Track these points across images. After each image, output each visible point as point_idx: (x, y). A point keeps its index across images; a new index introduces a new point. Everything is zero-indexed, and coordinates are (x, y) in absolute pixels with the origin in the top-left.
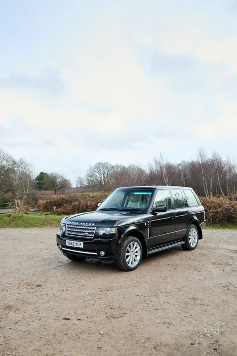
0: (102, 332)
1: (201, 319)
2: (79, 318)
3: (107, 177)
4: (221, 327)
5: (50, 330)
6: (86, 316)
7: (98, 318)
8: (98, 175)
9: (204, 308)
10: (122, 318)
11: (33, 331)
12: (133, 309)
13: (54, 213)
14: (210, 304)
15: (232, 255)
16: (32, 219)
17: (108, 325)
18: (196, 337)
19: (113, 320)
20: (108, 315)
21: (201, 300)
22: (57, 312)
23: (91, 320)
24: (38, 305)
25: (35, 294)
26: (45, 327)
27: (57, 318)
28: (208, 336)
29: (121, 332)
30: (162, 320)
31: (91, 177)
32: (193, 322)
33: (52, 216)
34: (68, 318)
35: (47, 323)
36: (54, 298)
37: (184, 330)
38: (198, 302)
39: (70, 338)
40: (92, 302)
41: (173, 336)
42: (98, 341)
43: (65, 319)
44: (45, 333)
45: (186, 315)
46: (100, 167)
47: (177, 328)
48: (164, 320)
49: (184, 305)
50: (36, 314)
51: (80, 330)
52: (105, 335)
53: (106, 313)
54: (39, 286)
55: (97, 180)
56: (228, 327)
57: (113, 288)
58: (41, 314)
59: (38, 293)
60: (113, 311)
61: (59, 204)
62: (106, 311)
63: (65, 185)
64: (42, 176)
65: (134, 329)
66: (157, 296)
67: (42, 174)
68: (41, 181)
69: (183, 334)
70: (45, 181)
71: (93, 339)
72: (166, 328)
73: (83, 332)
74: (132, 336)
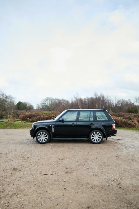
0: (65, 181)
1: (110, 173)
2: (51, 174)
3: (51, 104)
4: (120, 176)
5: (39, 180)
6: (55, 173)
7: (61, 174)
8: (47, 103)
9: (110, 167)
10: (72, 173)
11: (30, 181)
12: (77, 169)
13: (28, 122)
14: (112, 165)
15: (116, 141)
16: (18, 124)
17: (66, 177)
18: (110, 181)
19: (68, 174)
20: (65, 172)
21: (108, 163)
22: (40, 171)
23: (58, 175)
24: (29, 168)
25: (27, 162)
26: (36, 179)
27: (41, 174)
28: (115, 181)
29: (74, 180)
30: (92, 174)
31: (44, 104)
32: (107, 174)
33: (28, 123)
34: (46, 174)
35: (36, 177)
36: (37, 164)
37: (104, 178)
38: (107, 164)
39: (49, 184)
40: (56, 165)
41: (99, 181)
42: (64, 185)
43: (45, 174)
44: (37, 182)
45: (102, 171)
46: (48, 99)
47: (100, 178)
48: (93, 174)
49: (100, 166)
50: (30, 172)
51: (54, 180)
52: (66, 182)
53: (64, 171)
54: (28, 158)
55: (46, 105)
56: (123, 176)
57: (65, 158)
58: (32, 173)
59: (28, 162)
60: (67, 170)
61: (30, 117)
62: (64, 170)
63: (31, 108)
64: (20, 103)
65: (79, 178)
66: (87, 162)
67: (20, 102)
68: (19, 106)
69: (103, 180)
70: (21, 106)
71: (61, 184)
72: (95, 178)
73: (55, 181)
74: (80, 182)
